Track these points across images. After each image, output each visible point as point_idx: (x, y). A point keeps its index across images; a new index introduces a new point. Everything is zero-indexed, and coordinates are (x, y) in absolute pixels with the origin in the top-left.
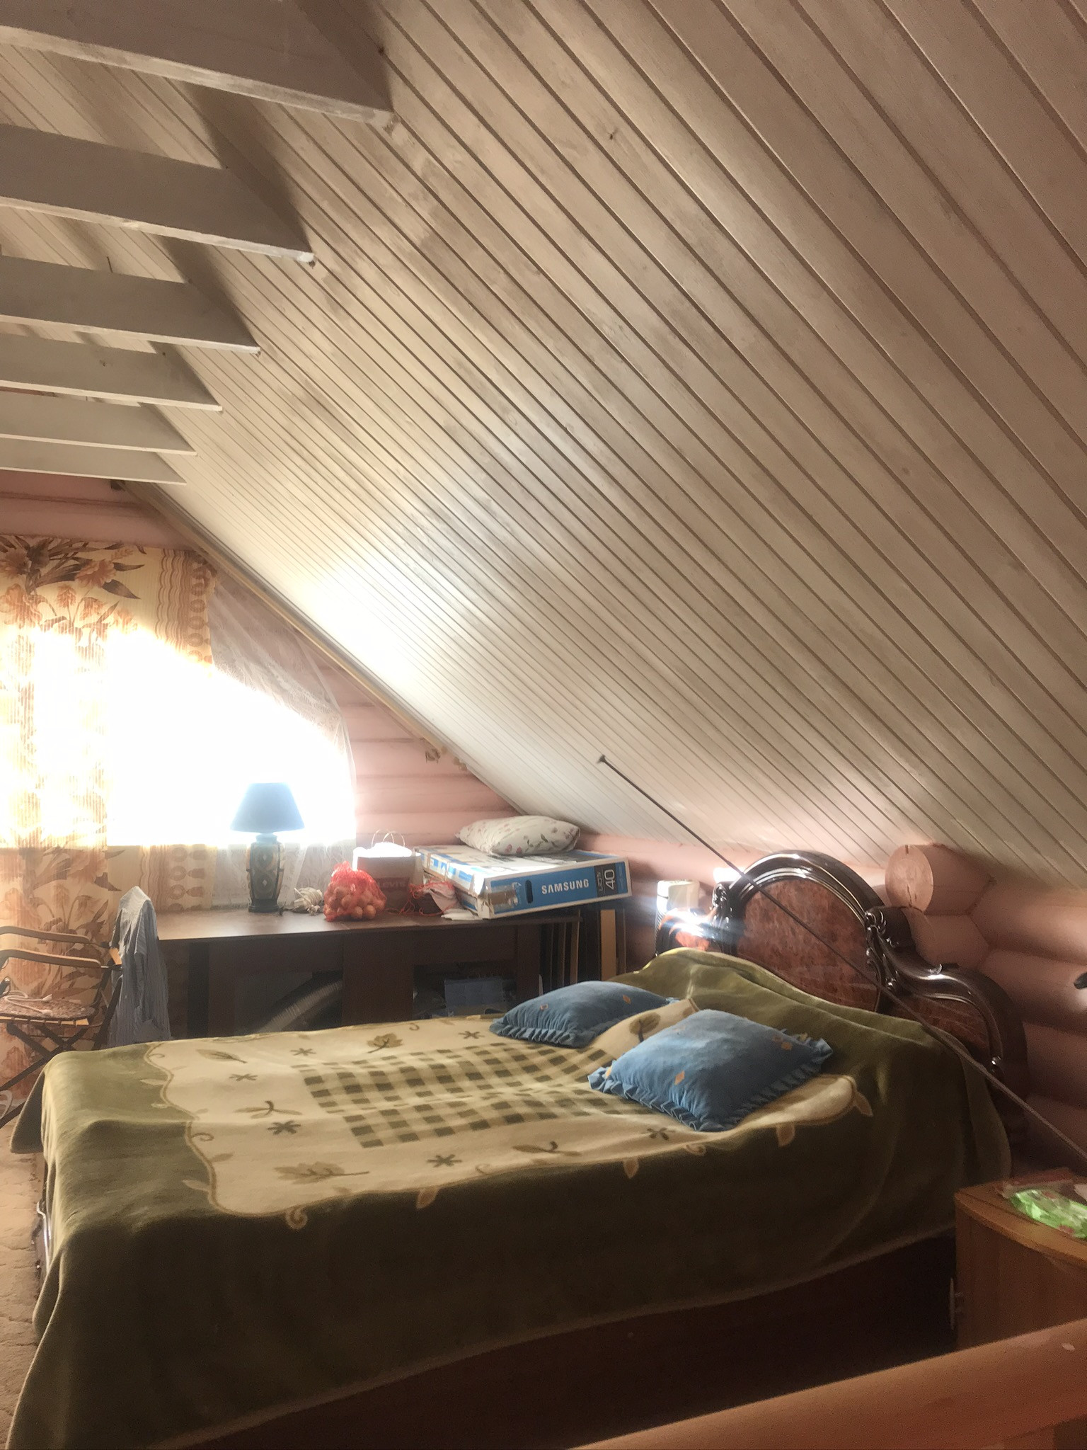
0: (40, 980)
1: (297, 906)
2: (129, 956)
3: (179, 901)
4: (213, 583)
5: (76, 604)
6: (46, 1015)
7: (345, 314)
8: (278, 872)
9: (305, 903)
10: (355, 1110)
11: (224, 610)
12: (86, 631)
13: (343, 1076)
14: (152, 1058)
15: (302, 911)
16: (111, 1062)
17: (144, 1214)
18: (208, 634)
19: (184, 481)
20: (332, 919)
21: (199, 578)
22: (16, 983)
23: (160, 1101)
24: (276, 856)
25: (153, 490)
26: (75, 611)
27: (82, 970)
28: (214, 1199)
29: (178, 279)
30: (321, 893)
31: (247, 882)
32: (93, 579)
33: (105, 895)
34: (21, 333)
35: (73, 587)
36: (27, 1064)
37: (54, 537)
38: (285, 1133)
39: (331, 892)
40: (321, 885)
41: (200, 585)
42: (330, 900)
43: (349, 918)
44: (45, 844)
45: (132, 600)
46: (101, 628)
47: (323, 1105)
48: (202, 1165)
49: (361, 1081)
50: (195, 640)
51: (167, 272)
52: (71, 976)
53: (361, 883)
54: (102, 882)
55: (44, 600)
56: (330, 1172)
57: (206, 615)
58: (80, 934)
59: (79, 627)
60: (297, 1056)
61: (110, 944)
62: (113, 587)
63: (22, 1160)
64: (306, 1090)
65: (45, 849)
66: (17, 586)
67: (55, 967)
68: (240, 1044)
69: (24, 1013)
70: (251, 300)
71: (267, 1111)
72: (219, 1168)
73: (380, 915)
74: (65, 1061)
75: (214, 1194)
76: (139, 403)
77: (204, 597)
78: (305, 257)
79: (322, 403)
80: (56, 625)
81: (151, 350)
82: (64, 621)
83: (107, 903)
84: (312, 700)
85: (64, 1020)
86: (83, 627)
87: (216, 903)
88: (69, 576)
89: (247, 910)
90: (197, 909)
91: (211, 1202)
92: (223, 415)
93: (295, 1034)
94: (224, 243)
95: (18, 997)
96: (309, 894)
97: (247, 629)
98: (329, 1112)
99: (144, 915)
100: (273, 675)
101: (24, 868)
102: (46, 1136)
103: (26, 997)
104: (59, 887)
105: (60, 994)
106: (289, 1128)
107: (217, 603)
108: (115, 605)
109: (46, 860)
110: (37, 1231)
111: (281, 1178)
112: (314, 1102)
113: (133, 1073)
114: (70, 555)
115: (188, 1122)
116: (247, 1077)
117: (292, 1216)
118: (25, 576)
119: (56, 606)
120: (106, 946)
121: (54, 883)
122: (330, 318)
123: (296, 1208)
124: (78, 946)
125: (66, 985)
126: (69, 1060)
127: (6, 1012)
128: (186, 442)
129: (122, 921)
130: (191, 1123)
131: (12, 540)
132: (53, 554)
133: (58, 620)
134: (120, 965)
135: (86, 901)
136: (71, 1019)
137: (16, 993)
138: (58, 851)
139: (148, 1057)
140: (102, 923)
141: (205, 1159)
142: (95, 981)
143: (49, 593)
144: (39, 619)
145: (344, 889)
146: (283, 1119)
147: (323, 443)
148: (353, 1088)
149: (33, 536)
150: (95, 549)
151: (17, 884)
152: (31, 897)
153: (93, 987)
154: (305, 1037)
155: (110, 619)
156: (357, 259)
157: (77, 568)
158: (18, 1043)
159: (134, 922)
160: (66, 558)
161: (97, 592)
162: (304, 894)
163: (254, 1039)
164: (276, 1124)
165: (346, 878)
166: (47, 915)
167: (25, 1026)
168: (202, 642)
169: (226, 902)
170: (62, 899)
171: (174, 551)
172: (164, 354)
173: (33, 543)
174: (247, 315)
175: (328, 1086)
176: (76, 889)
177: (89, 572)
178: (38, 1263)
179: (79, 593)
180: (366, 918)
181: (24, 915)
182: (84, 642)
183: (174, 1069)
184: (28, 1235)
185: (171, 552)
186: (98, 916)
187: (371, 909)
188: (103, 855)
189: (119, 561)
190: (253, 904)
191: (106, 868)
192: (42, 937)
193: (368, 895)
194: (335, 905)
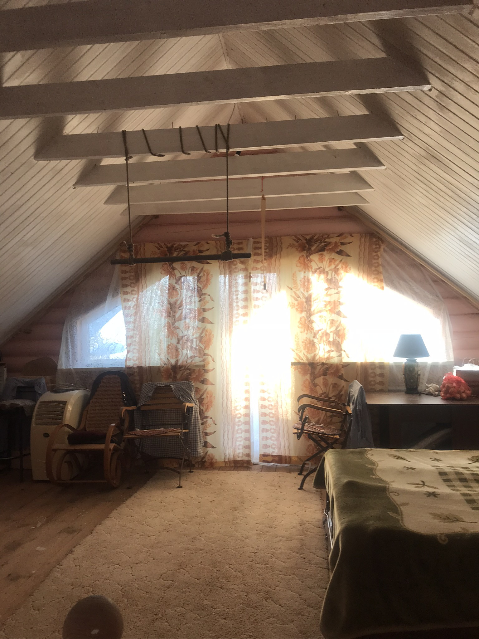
0: (318, 417)
1: (427, 392)
2: (355, 410)
3: (373, 387)
4: (383, 247)
5: (326, 261)
6: (322, 432)
7: (447, 111)
8: (418, 376)
9: (431, 391)
10: (466, 491)
11: (388, 258)
12: (330, 272)
13: (458, 473)
14: (368, 455)
15: (430, 394)
16: (351, 455)
17: (373, 524)
18: (381, 269)
19: (369, 203)
20: (444, 399)
21: (376, 245)
22: (310, 418)
23: (374, 475)
24: (416, 369)
25: (356, 209)
26: (325, 264)
27: (335, 414)
28: (402, 522)
29: (366, 112)
30: (438, 386)
31: (404, 380)
32: (332, 250)
33: (343, 383)
34: (301, 150)
35: (324, 254)
36: (316, 452)
37: (316, 234)
38: (432, 497)
39: (444, 386)
40: (438, 382)
41: (376, 248)
42: (444, 390)
43: (453, 399)
44: (318, 361)
45: (348, 257)
46: (336, 271)
47: (448, 486)
48: (395, 506)
49: (467, 477)
50: (376, 272)
51: (361, 111)
52: (331, 417)
53: (458, 382)
54: (341, 377)
55: (314, 261)
56: (457, 519)
57: (380, 261)
58: (334, 399)
59: (327, 270)
60: (434, 461)
61: (346, 404)
62: (340, 253)
63: (316, 491)
64: (440, 478)
65: (318, 363)
66: (303, 256)
67: (324, 412)
68: (407, 453)
69: (314, 430)
70: (399, 114)
71: (422, 485)
72: (403, 509)
73: (469, 398)
74: (333, 453)
75: (402, 520)
76: (350, 171)
77: (379, 253)
78: (426, 88)
79: (435, 156)
80: (318, 271)
81: (355, 147)
82: (321, 269)
83: (343, 387)
84: (430, 296)
85: (330, 435)
86: (329, 270)
87: (390, 388)
88: (322, 250)
89: (404, 393)
90: (382, 391)
91: (402, 524)
92: (387, 170)
93: (432, 451)
94: (388, 90)
95: (311, 424)
96: (432, 387)
97: (398, 266)
98: (452, 490)
99: (360, 392)
100: (411, 286)
101: (310, 370)
102: (327, 483)
103: (314, 424)
104: (324, 379)
105: (327, 424)
106: (434, 495)
107: (385, 256)
108: (341, 260)
109: (319, 367)
110: (325, 521)
111: (433, 518)
112: (444, 484)
113: (360, 461)
114: (322, 241)
115: (388, 486)
116: (411, 468)
117: (440, 537)
118: (305, 251)
119: (318, 263)
120: (344, 405)
121: (322, 377)
122: (439, 114)
123: (442, 534)
124: (333, 404)
125: (329, 420)
126: (334, 452)
127: (307, 429)
128: (370, 186)
129: (351, 395)
130: (388, 487)
131: (300, 237)
132: (316, 241)
133: (319, 269)
134: (351, 414)
135: (335, 385)
136: (332, 435)
137: (310, 422)
138: (323, 364)
139: (366, 455)
140: (342, 395)
141: (397, 503)
142: (340, 419)
143: (315, 257)
144: (312, 268)
145: (450, 385)
146: (431, 490)
147: (435, 175)
148: (463, 480)
149: (308, 235)
150: (333, 237)
151: (308, 377)
152: (313, 383)
153: (340, 422)
154: (437, 453)
155: (339, 266)
156: (454, 82)
157: (326, 246)
158: (311, 442)
159: (356, 395)
160: (321, 242)
161: (334, 255)
162: (431, 387)
163: (413, 451)
164: (427, 492)
165: (451, 380)
166: (320, 390)
167: (314, 436)
168: (379, 273)
169: (394, 389)
170: (326, 384)
171: (365, 234)
172: (360, 148)
173: (308, 237)
174: (399, 122)
175: (451, 477)
176: (331, 380)
177: (330, 247)
178: (326, 535)
179: (327, 256)
180: (461, 399)
181: (311, 390)
182: (329, 277)
183: (379, 461)
184: (321, 522)
185: (364, 235)
186: (341, 391)
187: (464, 395)
188: (341, 366)
189: (342, 241)
190: (407, 390)
191: (343, 372)
192: (319, 399)
193: (462, 388)
194: (446, 392)
